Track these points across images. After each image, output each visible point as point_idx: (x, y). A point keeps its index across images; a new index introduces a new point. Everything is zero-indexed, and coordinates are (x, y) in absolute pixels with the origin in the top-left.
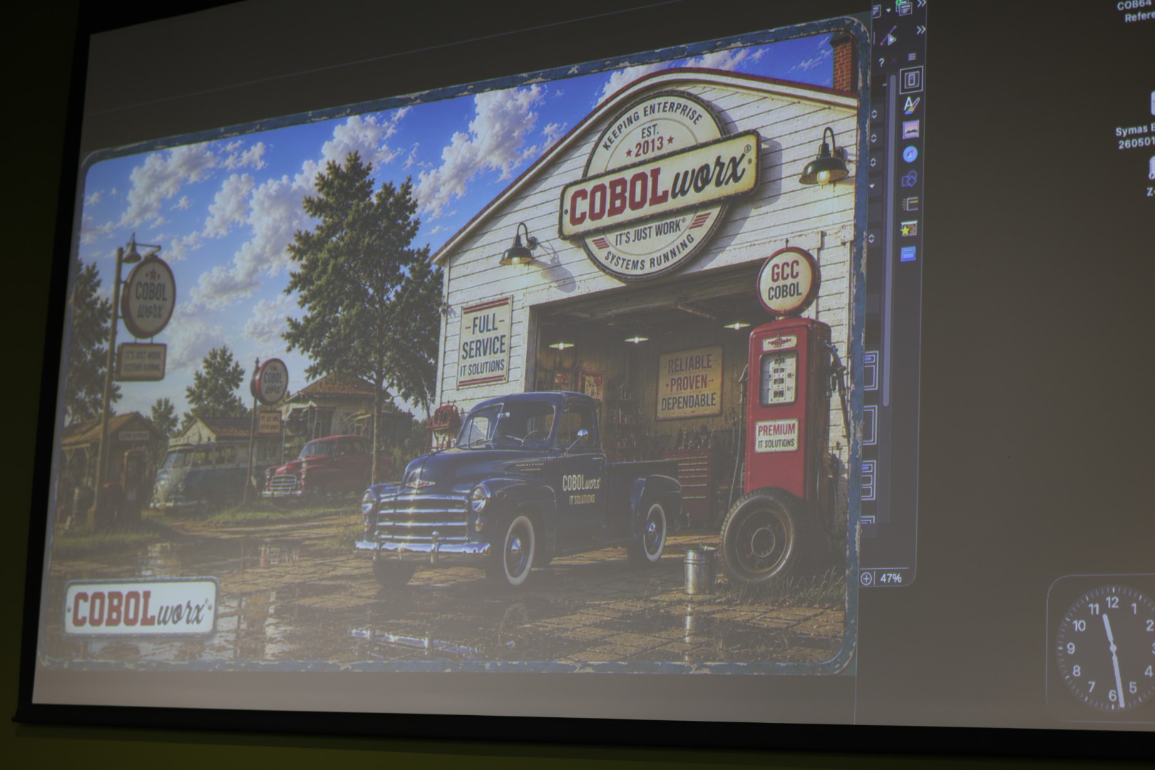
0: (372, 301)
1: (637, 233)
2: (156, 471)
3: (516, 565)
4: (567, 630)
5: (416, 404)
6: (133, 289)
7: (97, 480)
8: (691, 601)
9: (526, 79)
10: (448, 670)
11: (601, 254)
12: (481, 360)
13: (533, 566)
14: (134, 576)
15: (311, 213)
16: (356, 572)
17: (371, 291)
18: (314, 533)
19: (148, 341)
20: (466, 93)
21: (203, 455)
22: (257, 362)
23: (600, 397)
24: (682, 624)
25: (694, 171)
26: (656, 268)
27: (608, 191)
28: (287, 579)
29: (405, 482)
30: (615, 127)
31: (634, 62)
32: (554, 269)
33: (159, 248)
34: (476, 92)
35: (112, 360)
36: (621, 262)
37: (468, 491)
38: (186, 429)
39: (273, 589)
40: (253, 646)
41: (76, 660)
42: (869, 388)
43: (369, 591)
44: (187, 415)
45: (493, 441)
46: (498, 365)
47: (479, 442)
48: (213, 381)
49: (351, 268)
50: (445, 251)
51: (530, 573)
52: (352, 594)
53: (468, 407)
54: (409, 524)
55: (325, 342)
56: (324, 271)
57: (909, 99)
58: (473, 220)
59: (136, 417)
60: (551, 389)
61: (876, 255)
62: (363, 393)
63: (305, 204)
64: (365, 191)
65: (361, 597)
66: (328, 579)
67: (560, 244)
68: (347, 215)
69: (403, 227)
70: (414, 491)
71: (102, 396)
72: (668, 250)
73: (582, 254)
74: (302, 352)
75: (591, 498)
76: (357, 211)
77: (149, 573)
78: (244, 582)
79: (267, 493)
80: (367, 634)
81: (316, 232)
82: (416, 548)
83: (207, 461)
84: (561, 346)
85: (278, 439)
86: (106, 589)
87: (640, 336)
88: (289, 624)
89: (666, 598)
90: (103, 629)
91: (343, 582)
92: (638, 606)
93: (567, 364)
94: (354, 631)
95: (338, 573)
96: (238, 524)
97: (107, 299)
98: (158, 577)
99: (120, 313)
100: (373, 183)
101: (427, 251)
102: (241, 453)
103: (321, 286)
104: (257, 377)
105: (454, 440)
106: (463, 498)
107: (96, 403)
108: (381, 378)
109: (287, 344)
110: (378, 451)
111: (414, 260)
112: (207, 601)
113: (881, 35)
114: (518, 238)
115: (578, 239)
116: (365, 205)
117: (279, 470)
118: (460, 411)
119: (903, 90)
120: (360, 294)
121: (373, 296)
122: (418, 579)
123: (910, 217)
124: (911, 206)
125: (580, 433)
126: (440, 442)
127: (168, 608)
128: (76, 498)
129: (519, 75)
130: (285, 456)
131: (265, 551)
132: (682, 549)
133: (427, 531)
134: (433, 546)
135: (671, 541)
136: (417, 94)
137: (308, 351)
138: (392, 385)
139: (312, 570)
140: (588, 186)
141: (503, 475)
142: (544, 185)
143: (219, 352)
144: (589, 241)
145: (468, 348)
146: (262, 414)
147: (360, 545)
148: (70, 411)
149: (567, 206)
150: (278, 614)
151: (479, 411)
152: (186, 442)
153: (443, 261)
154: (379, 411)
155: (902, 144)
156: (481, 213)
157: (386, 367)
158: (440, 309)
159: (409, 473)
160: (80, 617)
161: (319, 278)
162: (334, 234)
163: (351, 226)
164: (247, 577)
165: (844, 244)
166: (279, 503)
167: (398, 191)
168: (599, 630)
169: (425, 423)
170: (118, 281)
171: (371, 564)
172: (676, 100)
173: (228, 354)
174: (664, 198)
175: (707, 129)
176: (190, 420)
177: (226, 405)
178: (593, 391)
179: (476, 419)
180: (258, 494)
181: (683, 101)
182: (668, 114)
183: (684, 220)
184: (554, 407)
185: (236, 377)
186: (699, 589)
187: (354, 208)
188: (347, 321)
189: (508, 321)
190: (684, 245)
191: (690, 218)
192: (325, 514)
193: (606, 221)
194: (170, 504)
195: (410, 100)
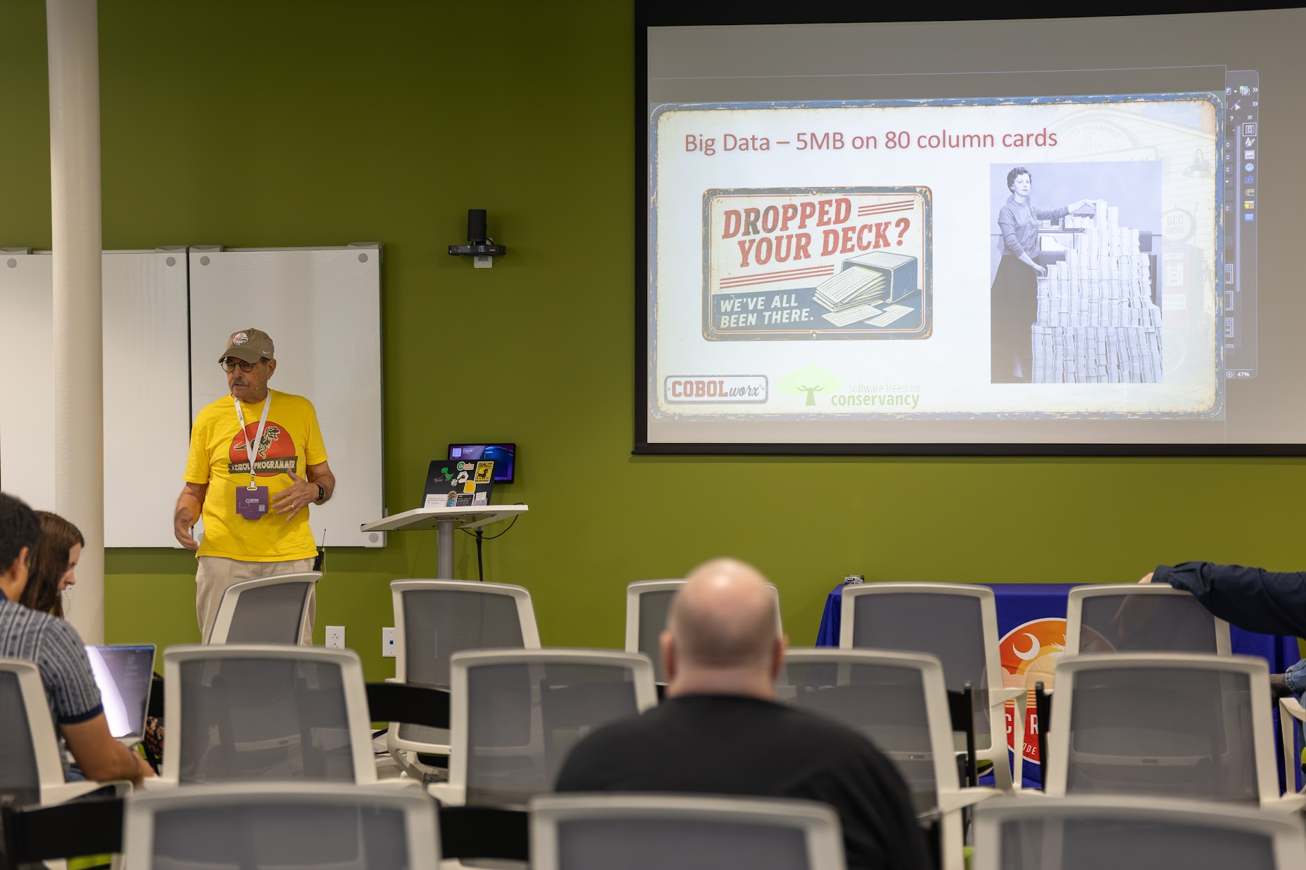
9: (1002, 102)
20: (960, 104)
31: (1074, 102)
34: (968, 104)
42: (1227, 282)
57: (1248, 139)
61: (1230, 218)
86: (694, 379)
90: (694, 398)
113: (1231, 104)
119: (1245, 134)
123: (1249, 199)
124: (1250, 194)
129: (997, 99)
136: (925, 100)
155: (1244, 162)
160: (677, 392)
165: (1210, 209)
172: (1104, 125)
181: (1110, 126)
182: (1100, 131)
195: (919, 103)
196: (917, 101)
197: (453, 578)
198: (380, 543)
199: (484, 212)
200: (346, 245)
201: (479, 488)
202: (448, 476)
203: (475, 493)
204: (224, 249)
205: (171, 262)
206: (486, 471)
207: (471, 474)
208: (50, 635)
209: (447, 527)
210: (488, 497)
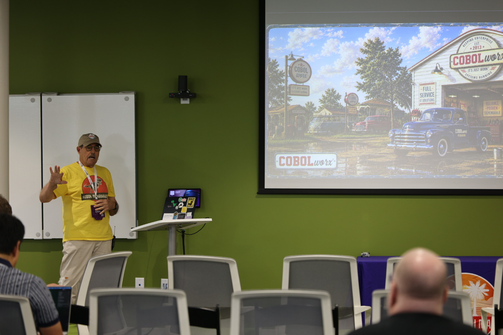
0: (387, 79)
1: (474, 70)
2: (309, 122)
3: (442, 151)
4: (459, 168)
5: (405, 108)
6: (293, 68)
7: (285, 124)
8: (496, 161)
9: (436, 25)
10: (422, 178)
11: (464, 74)
12: (426, 98)
13: (447, 151)
14: (303, 151)
15: (363, 53)
16: (388, 152)
17: (387, 77)
18: (372, 141)
19: (302, 84)
20: (416, 26)
21: (328, 118)
22: (346, 93)
23: (466, 110)
24: (493, 166)
25: (491, 56)
26: (481, 79)
27: (465, 58)
28: (363, 154)
29: (403, 129)
30: (466, 41)
31: (471, 25)
32: (449, 76)
33: (303, 57)
34: (420, 26)
35: (287, 89)
36: (470, 76)
37: (425, 132)
38: (320, 111)
39: (358, 156)
40: (352, 171)
41: (282, 176)
43: (393, 157)
44: (320, 107)
45: (432, 119)
46: (432, 100)
47: (427, 120)
48: (329, 98)
49: (379, 70)
50: (412, 68)
51: (446, 153)
52: (387, 158)
53: (423, 110)
54: (406, 140)
55: (371, 89)
56: (370, 70)
58: (421, 61)
59: (299, 106)
60: (450, 107)
62: (387, 104)
63: (360, 50)
64: (382, 49)
65: (390, 159)
66: (378, 154)
67: (450, 70)
68: (376, 55)
69: (397, 60)
70: (407, 131)
71: (284, 99)
72: (484, 75)
73: (458, 73)
74: (363, 92)
75: (465, 135)
76: (379, 54)
77: (309, 151)
78: (347, 154)
79: (354, 130)
80: (394, 168)
81: (365, 59)
82: (408, 146)
83: (329, 120)
84: (453, 96)
85: (356, 115)
86: (292, 156)
87: (477, 96)
88: (365, 166)
89: (489, 160)
90: (292, 167)
91: (384, 155)
92: (480, 162)
93: (455, 101)
94: (389, 168)
95: (382, 152)
96: (343, 138)
97: (282, 71)
98: (313, 152)
99: (288, 75)
100: (385, 47)
101: (406, 68)
102: (342, 119)
103: (368, 74)
104: (347, 98)
105: (419, 119)
106: (423, 134)
107: (281, 101)
108: (392, 101)
109: (357, 89)
110: (393, 120)
111: (401, 70)
112: (333, 159)
114: (437, 67)
115: (457, 69)
116: (383, 53)
117: (357, 124)
118: (420, 111)
120: (382, 77)
121: (388, 78)
122: (410, 154)
125: (460, 119)
126: (415, 119)
127: (318, 161)
128: (276, 129)
129: (434, 23)
130: (359, 120)
131: (354, 146)
132: (492, 148)
133: (412, 142)
134: (414, 146)
135: (489, 146)
136: (399, 24)
137: (365, 92)
138: (397, 103)
139: (372, 151)
140: (459, 56)
141: (436, 128)
142: (444, 54)
143: (331, 89)
144: (460, 70)
145: (422, 95)
146: (349, 108)
147: (389, 145)
148: (271, 103)
149: (452, 60)
150: (361, 163)
151: (427, 111)
152: (320, 114)
153: (412, 71)
154: (393, 110)
156: (424, 59)
157: (394, 98)
158: (412, 84)
159: (404, 127)
160: (282, 163)
161: (368, 72)
162: (372, 59)
163: (378, 58)
164: (348, 153)
166: (358, 133)
167: (394, 50)
168: (469, 168)
169: (409, 114)
170: (287, 66)
171: (393, 150)
172: (485, 37)
173: (334, 90)
174: (482, 61)
175: (495, 45)
176: (321, 108)
177: (335, 105)
178: (463, 108)
179: (426, 114)
180: (350, 130)
181: (487, 37)
182: (482, 40)
183: (489, 68)
184: (451, 112)
185: (338, 97)
186: (498, 158)
187: (379, 53)
188: (379, 85)
189: (435, 89)
190: (489, 74)
191: (490, 67)
192: (376, 137)
193: (465, 65)
194: (316, 132)
195: (396, 25)
196: (395, 24)
197: (176, 254)
198: (134, 237)
199: (186, 77)
200: (119, 92)
201: (189, 210)
202: (174, 205)
203: (187, 213)
204: (58, 94)
205: (33, 100)
206: (192, 202)
207: (185, 204)
208: (34, 285)
209: (173, 229)
210: (192, 214)
